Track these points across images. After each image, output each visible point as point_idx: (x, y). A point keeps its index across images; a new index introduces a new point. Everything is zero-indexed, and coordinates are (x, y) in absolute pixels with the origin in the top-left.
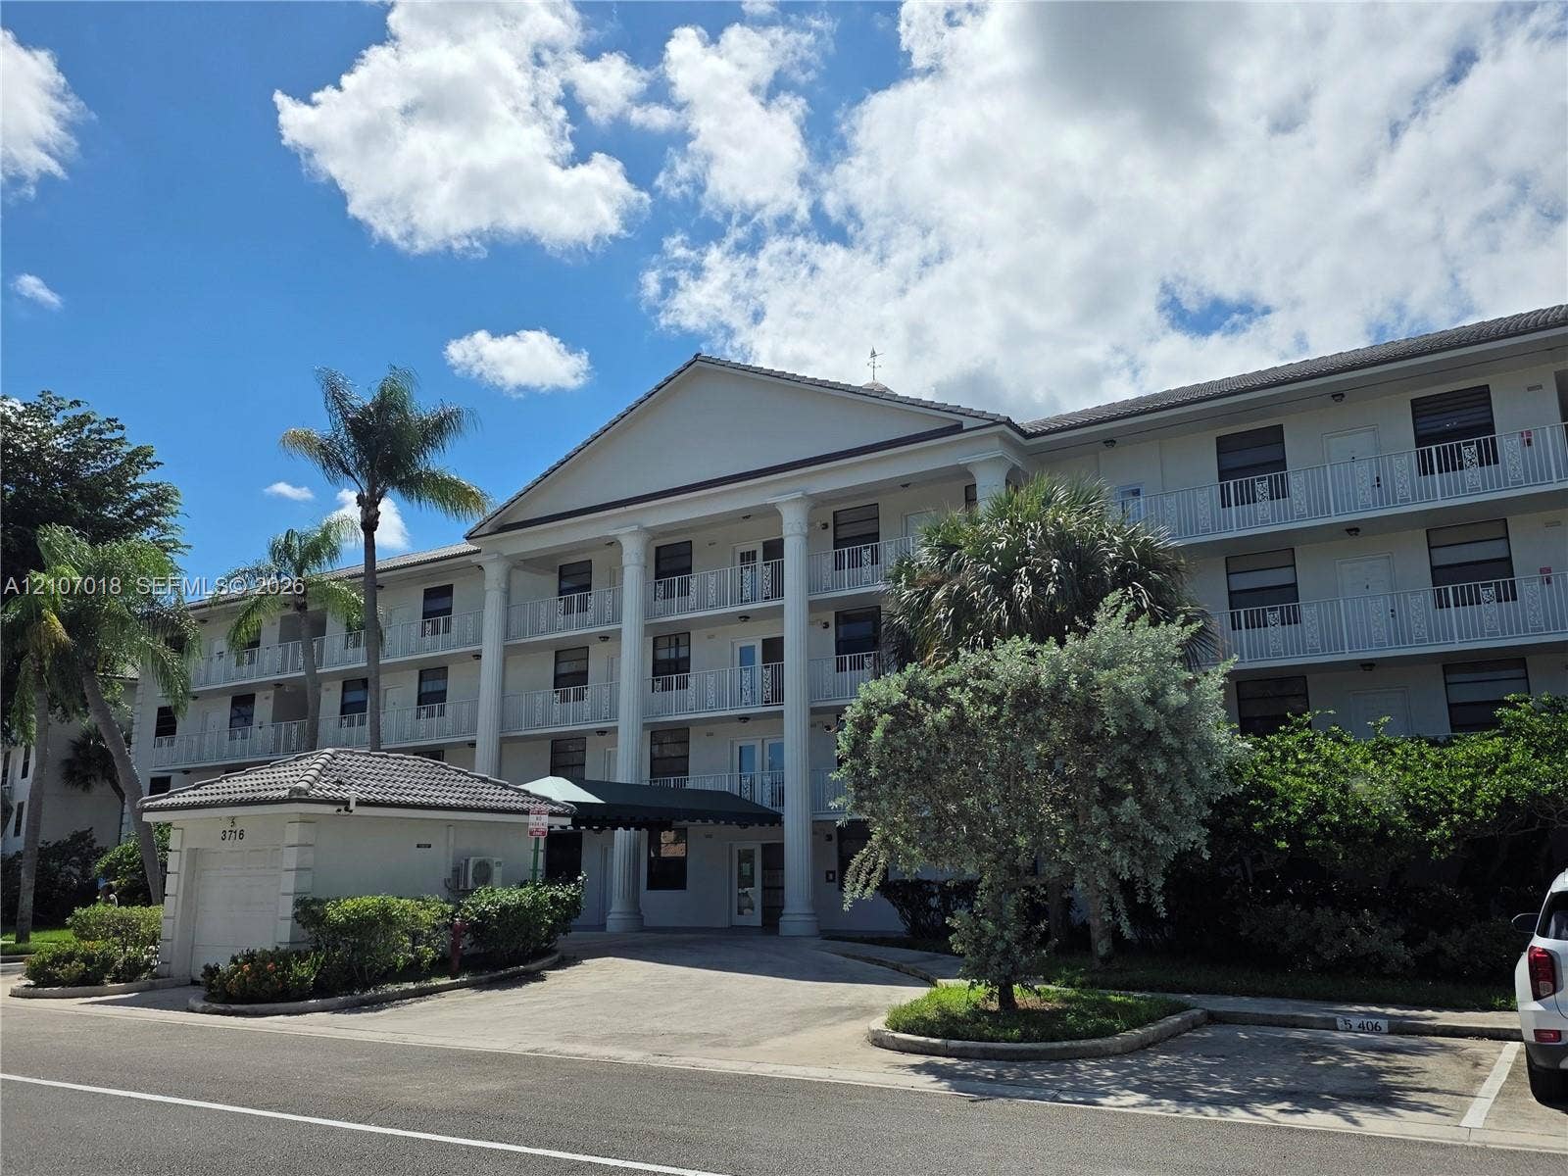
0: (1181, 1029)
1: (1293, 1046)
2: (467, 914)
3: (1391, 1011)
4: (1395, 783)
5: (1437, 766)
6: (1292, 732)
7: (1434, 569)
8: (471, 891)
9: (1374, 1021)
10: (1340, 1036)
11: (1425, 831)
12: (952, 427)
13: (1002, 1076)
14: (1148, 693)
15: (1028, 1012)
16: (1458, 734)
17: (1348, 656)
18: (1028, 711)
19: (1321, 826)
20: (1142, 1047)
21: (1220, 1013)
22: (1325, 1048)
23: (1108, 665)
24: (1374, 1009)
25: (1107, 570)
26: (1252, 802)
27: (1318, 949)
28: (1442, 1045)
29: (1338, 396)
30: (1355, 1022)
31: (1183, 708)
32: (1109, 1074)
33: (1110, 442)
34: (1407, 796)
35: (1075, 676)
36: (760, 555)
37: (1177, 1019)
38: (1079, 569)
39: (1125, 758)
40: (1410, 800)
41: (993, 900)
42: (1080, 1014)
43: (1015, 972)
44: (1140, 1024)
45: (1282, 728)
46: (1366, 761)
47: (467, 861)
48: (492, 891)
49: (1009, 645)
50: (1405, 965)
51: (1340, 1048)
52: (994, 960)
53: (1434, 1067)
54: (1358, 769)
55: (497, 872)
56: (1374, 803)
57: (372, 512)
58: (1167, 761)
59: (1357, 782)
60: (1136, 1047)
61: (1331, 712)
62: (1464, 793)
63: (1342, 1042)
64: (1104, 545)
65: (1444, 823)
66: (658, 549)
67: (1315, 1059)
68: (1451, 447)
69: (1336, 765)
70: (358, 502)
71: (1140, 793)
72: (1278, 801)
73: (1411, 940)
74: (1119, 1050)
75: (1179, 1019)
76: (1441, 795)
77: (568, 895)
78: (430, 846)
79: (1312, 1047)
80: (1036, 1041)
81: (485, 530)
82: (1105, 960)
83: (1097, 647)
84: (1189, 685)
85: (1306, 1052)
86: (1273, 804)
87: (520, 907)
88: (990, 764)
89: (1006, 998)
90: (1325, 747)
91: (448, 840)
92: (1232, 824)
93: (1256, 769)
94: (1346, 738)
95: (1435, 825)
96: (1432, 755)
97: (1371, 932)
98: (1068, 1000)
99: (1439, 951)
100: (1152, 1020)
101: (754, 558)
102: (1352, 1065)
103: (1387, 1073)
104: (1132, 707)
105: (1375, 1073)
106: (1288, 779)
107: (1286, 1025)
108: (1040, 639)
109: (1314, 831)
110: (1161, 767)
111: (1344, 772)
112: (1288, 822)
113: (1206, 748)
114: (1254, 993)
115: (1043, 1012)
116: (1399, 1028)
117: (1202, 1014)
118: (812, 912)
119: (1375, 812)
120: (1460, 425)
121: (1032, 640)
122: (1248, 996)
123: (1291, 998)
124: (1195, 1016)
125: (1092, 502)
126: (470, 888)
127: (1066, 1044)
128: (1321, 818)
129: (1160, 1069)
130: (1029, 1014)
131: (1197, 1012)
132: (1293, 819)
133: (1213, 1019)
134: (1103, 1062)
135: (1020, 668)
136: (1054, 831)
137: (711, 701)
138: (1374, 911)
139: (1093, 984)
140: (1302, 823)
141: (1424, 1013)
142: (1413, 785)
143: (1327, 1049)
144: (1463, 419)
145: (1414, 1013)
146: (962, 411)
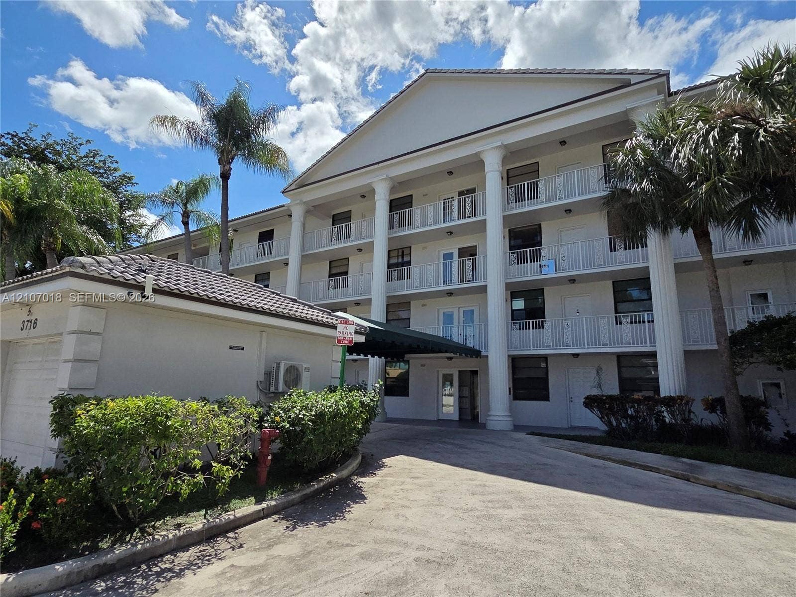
2: (278, 419)
8: (283, 394)
47: (278, 364)
48: (305, 394)
55: (305, 377)
57: (227, 167)
66: (391, 201)
70: (219, 162)
77: (372, 400)
78: (243, 349)
81: (293, 187)
87: (336, 414)
91: (260, 346)
118: (509, 414)
126: (280, 390)
137: (430, 281)
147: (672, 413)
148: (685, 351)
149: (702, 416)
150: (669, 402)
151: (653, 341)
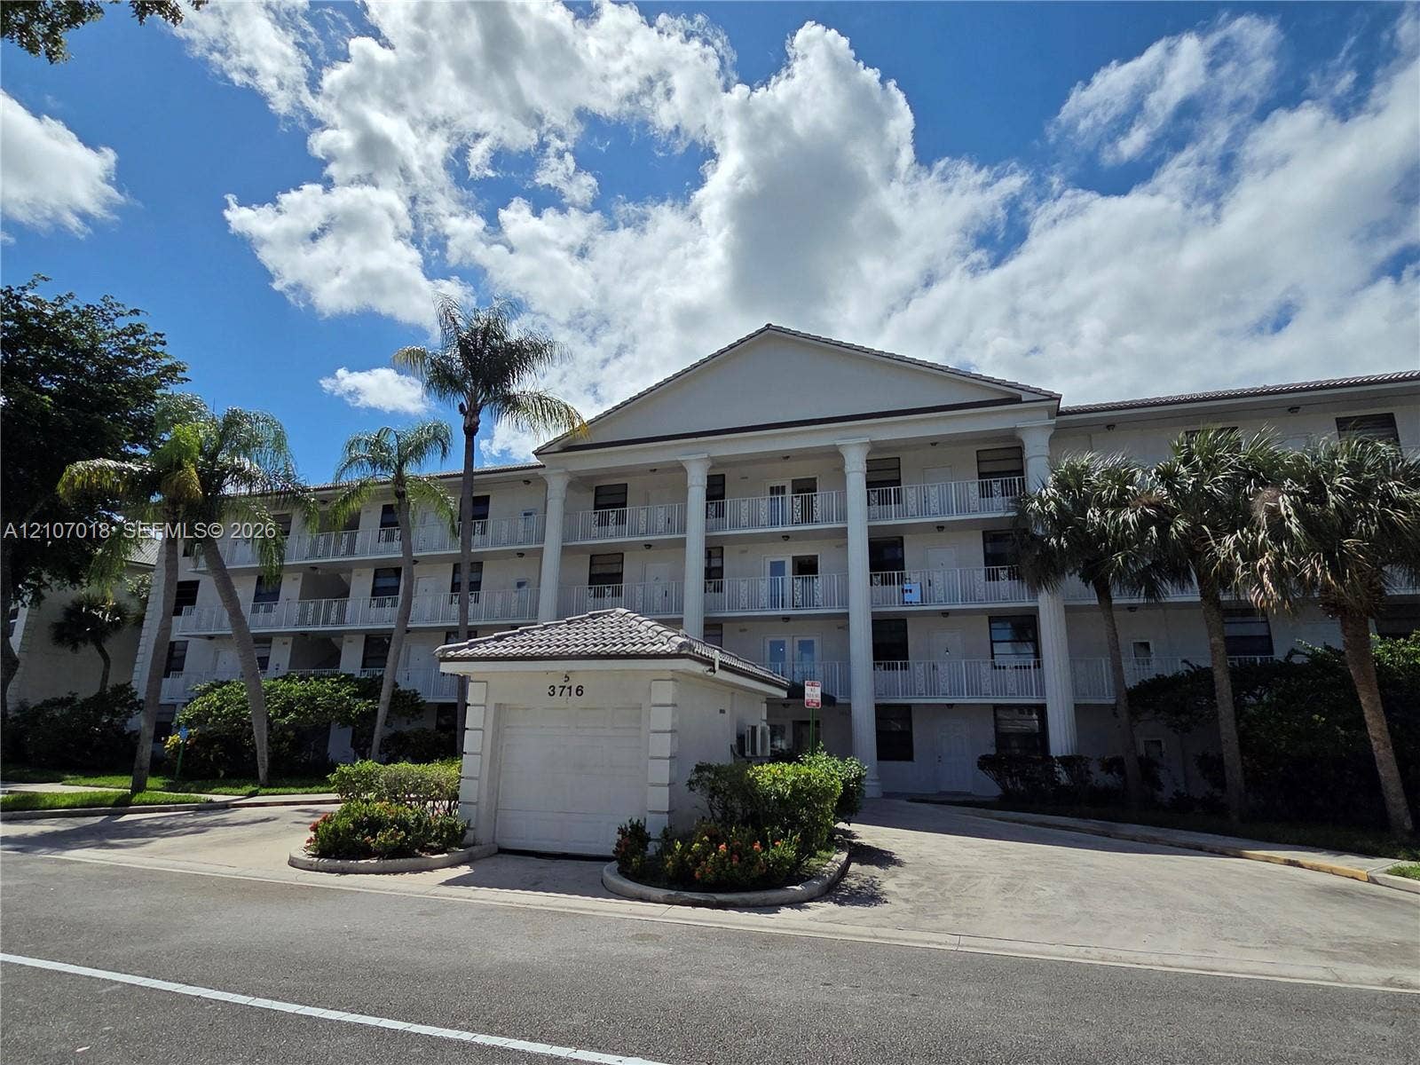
29: (1295, 409)
36: (789, 489)
47: (754, 728)
57: (475, 420)
70: (461, 411)
81: (554, 449)
91: (732, 708)
101: (784, 492)
118: (878, 778)
137: (764, 602)
147: (1070, 774)
148: (1075, 705)
149: (1100, 778)
150: (1067, 761)
151: (1041, 690)
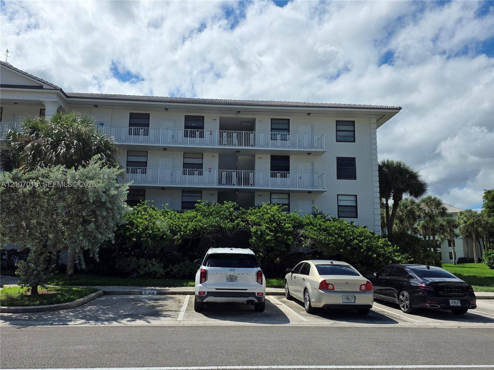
0: (95, 298)
1: (130, 300)
3: (157, 288)
4: (168, 222)
5: (179, 218)
6: (141, 206)
7: (184, 164)
9: (153, 291)
10: (144, 296)
11: (174, 236)
12: (39, 86)
13: (31, 318)
14: (104, 189)
15: (43, 295)
16: (185, 210)
17: (158, 185)
18: (61, 191)
19: (146, 234)
20: (83, 304)
21: (107, 291)
22: (139, 300)
23: (91, 179)
24: (153, 288)
25: (93, 148)
26: (127, 226)
27: (139, 270)
28: (170, 297)
29: (166, 109)
30: (147, 292)
31: (115, 195)
32: (71, 314)
33: (96, 106)
34: (170, 226)
35: (80, 181)
37: (94, 294)
38: (83, 145)
39: (93, 210)
40: (171, 227)
41: (35, 256)
42: (62, 294)
43: (39, 281)
44: (82, 297)
45: (138, 204)
46: (160, 216)
49: (57, 167)
50: (162, 275)
51: (144, 300)
52: (32, 277)
53: (169, 304)
54: (158, 218)
56: (161, 228)
58: (107, 212)
59: (158, 221)
60: (80, 304)
61: (153, 201)
62: (185, 226)
63: (144, 298)
64: (93, 139)
65: (179, 234)
67: (137, 304)
68: (193, 131)
69: (152, 216)
71: (96, 222)
72: (135, 226)
73: (164, 268)
74: (75, 306)
75: (95, 294)
76: (179, 227)
79: (135, 300)
80: (45, 305)
82: (70, 276)
83: (88, 172)
84: (117, 188)
85: (134, 302)
86: (133, 227)
88: (43, 208)
89: (34, 290)
90: (150, 211)
92: (120, 232)
93: (129, 216)
94: (156, 209)
95: (176, 235)
96: (178, 215)
97: (154, 265)
98: (58, 290)
99: (172, 270)
100: (86, 295)
102: (147, 305)
103: (157, 306)
104: (98, 194)
105: (154, 307)
106: (138, 220)
107: (127, 294)
108: (69, 167)
109: (144, 235)
110: (105, 214)
111: (155, 218)
112: (137, 233)
113: (120, 209)
114: (118, 285)
115: (48, 294)
116: (160, 293)
117: (102, 292)
119: (161, 230)
120: (196, 125)
121: (65, 168)
122: (116, 286)
123: (129, 286)
124: (100, 293)
125: (90, 124)
127: (56, 305)
128: (146, 232)
129: (89, 311)
130: (43, 296)
131: (101, 292)
132: (138, 232)
133: (105, 293)
134: (70, 310)
135: (60, 176)
136: (63, 233)
138: (156, 259)
139: (65, 284)
140: (141, 233)
141: (166, 288)
142: (172, 223)
143: (140, 301)
144: (197, 124)
145: (163, 288)
146: (43, 82)
